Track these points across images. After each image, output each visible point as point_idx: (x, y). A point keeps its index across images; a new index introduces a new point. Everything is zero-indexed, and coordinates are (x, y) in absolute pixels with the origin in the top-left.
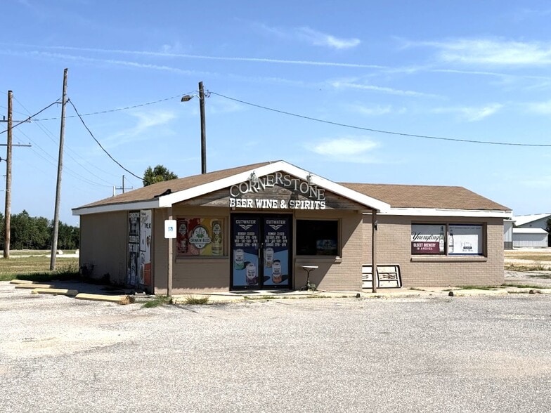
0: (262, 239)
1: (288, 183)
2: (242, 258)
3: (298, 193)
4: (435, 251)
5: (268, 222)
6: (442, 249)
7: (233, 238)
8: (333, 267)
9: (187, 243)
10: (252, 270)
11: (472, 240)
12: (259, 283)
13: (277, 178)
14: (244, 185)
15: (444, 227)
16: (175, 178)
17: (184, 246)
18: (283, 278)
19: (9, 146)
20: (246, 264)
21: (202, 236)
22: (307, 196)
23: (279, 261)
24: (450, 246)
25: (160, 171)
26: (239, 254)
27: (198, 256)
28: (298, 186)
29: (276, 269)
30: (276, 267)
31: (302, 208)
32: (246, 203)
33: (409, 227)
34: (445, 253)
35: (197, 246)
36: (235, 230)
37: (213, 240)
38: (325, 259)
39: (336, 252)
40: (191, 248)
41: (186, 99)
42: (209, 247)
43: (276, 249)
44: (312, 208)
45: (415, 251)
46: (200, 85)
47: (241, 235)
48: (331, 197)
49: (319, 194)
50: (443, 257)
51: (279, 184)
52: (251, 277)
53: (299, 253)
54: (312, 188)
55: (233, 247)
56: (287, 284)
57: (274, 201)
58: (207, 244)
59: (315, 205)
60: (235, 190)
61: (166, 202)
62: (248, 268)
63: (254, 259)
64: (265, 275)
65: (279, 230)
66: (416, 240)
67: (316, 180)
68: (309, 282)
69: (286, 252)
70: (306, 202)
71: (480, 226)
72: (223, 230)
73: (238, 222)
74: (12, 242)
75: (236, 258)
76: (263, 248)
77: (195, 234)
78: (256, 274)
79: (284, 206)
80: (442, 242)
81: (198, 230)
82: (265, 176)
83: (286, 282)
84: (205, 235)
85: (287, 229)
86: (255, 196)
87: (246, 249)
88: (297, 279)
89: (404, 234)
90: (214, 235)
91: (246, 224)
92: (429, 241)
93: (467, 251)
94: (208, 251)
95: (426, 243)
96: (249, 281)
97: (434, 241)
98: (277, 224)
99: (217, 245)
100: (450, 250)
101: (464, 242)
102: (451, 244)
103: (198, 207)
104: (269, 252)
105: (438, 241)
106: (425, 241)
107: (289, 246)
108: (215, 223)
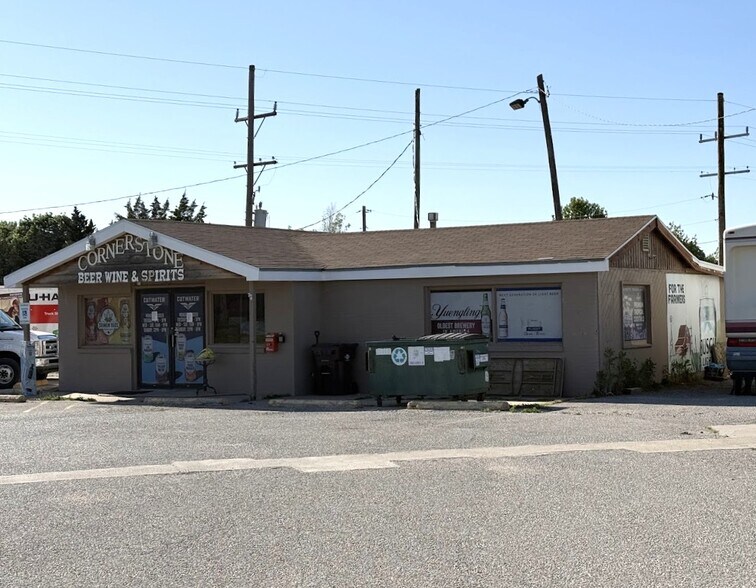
0: (172, 323)
1: (139, 248)
2: (151, 347)
3: (150, 260)
5: (179, 299)
6: (486, 331)
9: (96, 329)
10: (163, 363)
12: (170, 380)
13: (127, 242)
14: (92, 255)
15: (489, 293)
17: (93, 332)
18: (198, 374)
20: (155, 355)
21: (111, 319)
22: (162, 264)
23: (192, 351)
24: (501, 327)
26: (147, 342)
27: (107, 345)
28: (151, 250)
29: (189, 362)
30: (189, 359)
31: (157, 280)
32: (95, 277)
34: (491, 338)
35: (106, 332)
36: (141, 311)
37: (122, 324)
40: (100, 334)
41: (519, 104)
42: (118, 334)
43: (188, 335)
44: (168, 279)
46: (540, 80)
48: (190, 263)
49: (176, 260)
51: (130, 250)
52: (161, 373)
53: (216, 340)
54: (167, 252)
55: (140, 334)
57: (125, 273)
58: (115, 330)
59: (171, 276)
60: (84, 263)
62: (158, 360)
63: (163, 349)
64: (176, 370)
65: (193, 309)
66: (442, 318)
69: (201, 338)
70: (161, 271)
73: (146, 300)
75: (144, 347)
76: (173, 334)
77: (104, 318)
78: (167, 369)
80: (485, 320)
81: (105, 312)
82: (114, 241)
83: (200, 381)
84: (113, 317)
85: (201, 308)
86: (104, 268)
87: (154, 336)
90: (122, 318)
91: (155, 303)
92: (463, 318)
93: (534, 335)
94: (116, 339)
95: (457, 321)
96: (158, 377)
97: (472, 318)
98: (188, 301)
99: (126, 331)
100: (501, 333)
102: (502, 323)
104: (181, 340)
105: (479, 318)
106: (455, 318)
107: (203, 333)
108: (123, 303)
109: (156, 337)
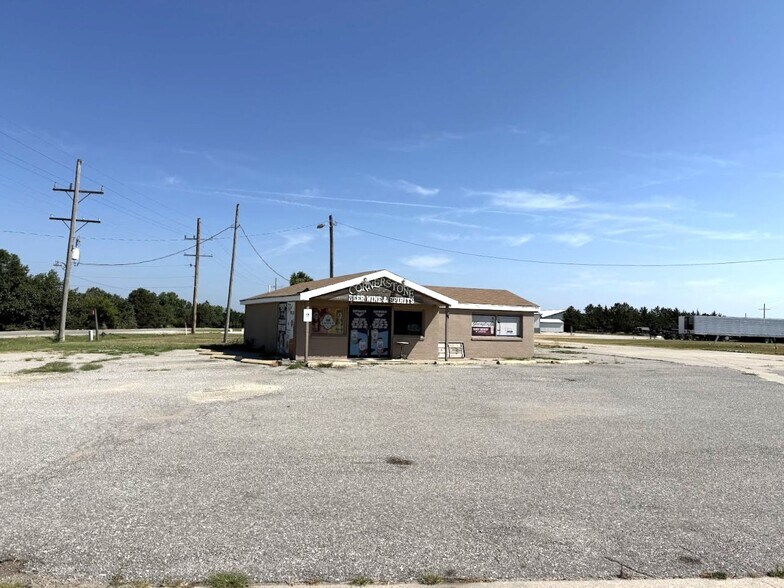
0: (370, 322)
1: (389, 285)
2: (356, 336)
3: (395, 292)
4: (488, 333)
5: (375, 312)
6: (492, 332)
7: (351, 322)
8: (419, 343)
9: (319, 325)
10: (363, 344)
11: (513, 327)
12: (368, 353)
13: (381, 282)
14: (359, 287)
15: (494, 317)
16: (311, 280)
17: (317, 327)
18: (385, 350)
19: (197, 256)
20: (359, 340)
21: (329, 320)
22: (402, 295)
23: (381, 338)
25: (301, 275)
26: (354, 333)
27: (326, 334)
28: (396, 287)
29: (380, 344)
30: (380, 342)
31: (398, 302)
32: (359, 298)
33: (471, 317)
34: (494, 335)
35: (326, 327)
36: (352, 316)
37: (337, 323)
38: (414, 338)
39: (421, 333)
40: (322, 328)
41: (320, 227)
42: (334, 328)
43: (380, 330)
44: (405, 303)
45: (474, 333)
46: (330, 217)
47: (356, 320)
49: (410, 293)
50: (493, 338)
51: (383, 286)
52: (363, 349)
53: (395, 333)
54: (405, 289)
55: (351, 328)
56: (387, 354)
57: (379, 297)
58: (332, 326)
59: (407, 301)
60: (353, 290)
61: (305, 296)
62: (360, 342)
63: (364, 337)
64: (372, 348)
65: (383, 317)
66: (475, 326)
67: (408, 284)
68: (403, 353)
69: (387, 332)
70: (401, 298)
71: (518, 317)
72: (344, 316)
73: (354, 311)
74: (198, 323)
75: (352, 336)
76: (371, 329)
77: (325, 319)
78: (366, 347)
79: (385, 301)
80: (492, 327)
81: (326, 316)
82: (373, 281)
83: (386, 353)
84: (332, 320)
85: (387, 317)
86: (366, 294)
87: (359, 330)
88: (394, 351)
89: (467, 322)
90: (337, 320)
91: (359, 313)
92: (484, 326)
93: (509, 334)
94: (334, 331)
95: (481, 328)
96: (361, 352)
97: (487, 326)
98: (380, 313)
99: (340, 327)
100: (498, 333)
101: (507, 328)
102: (498, 329)
103: (327, 300)
104: (375, 333)
105: (490, 327)
106: (481, 326)
107: (389, 329)
108: (338, 312)
109: (361, 330)
